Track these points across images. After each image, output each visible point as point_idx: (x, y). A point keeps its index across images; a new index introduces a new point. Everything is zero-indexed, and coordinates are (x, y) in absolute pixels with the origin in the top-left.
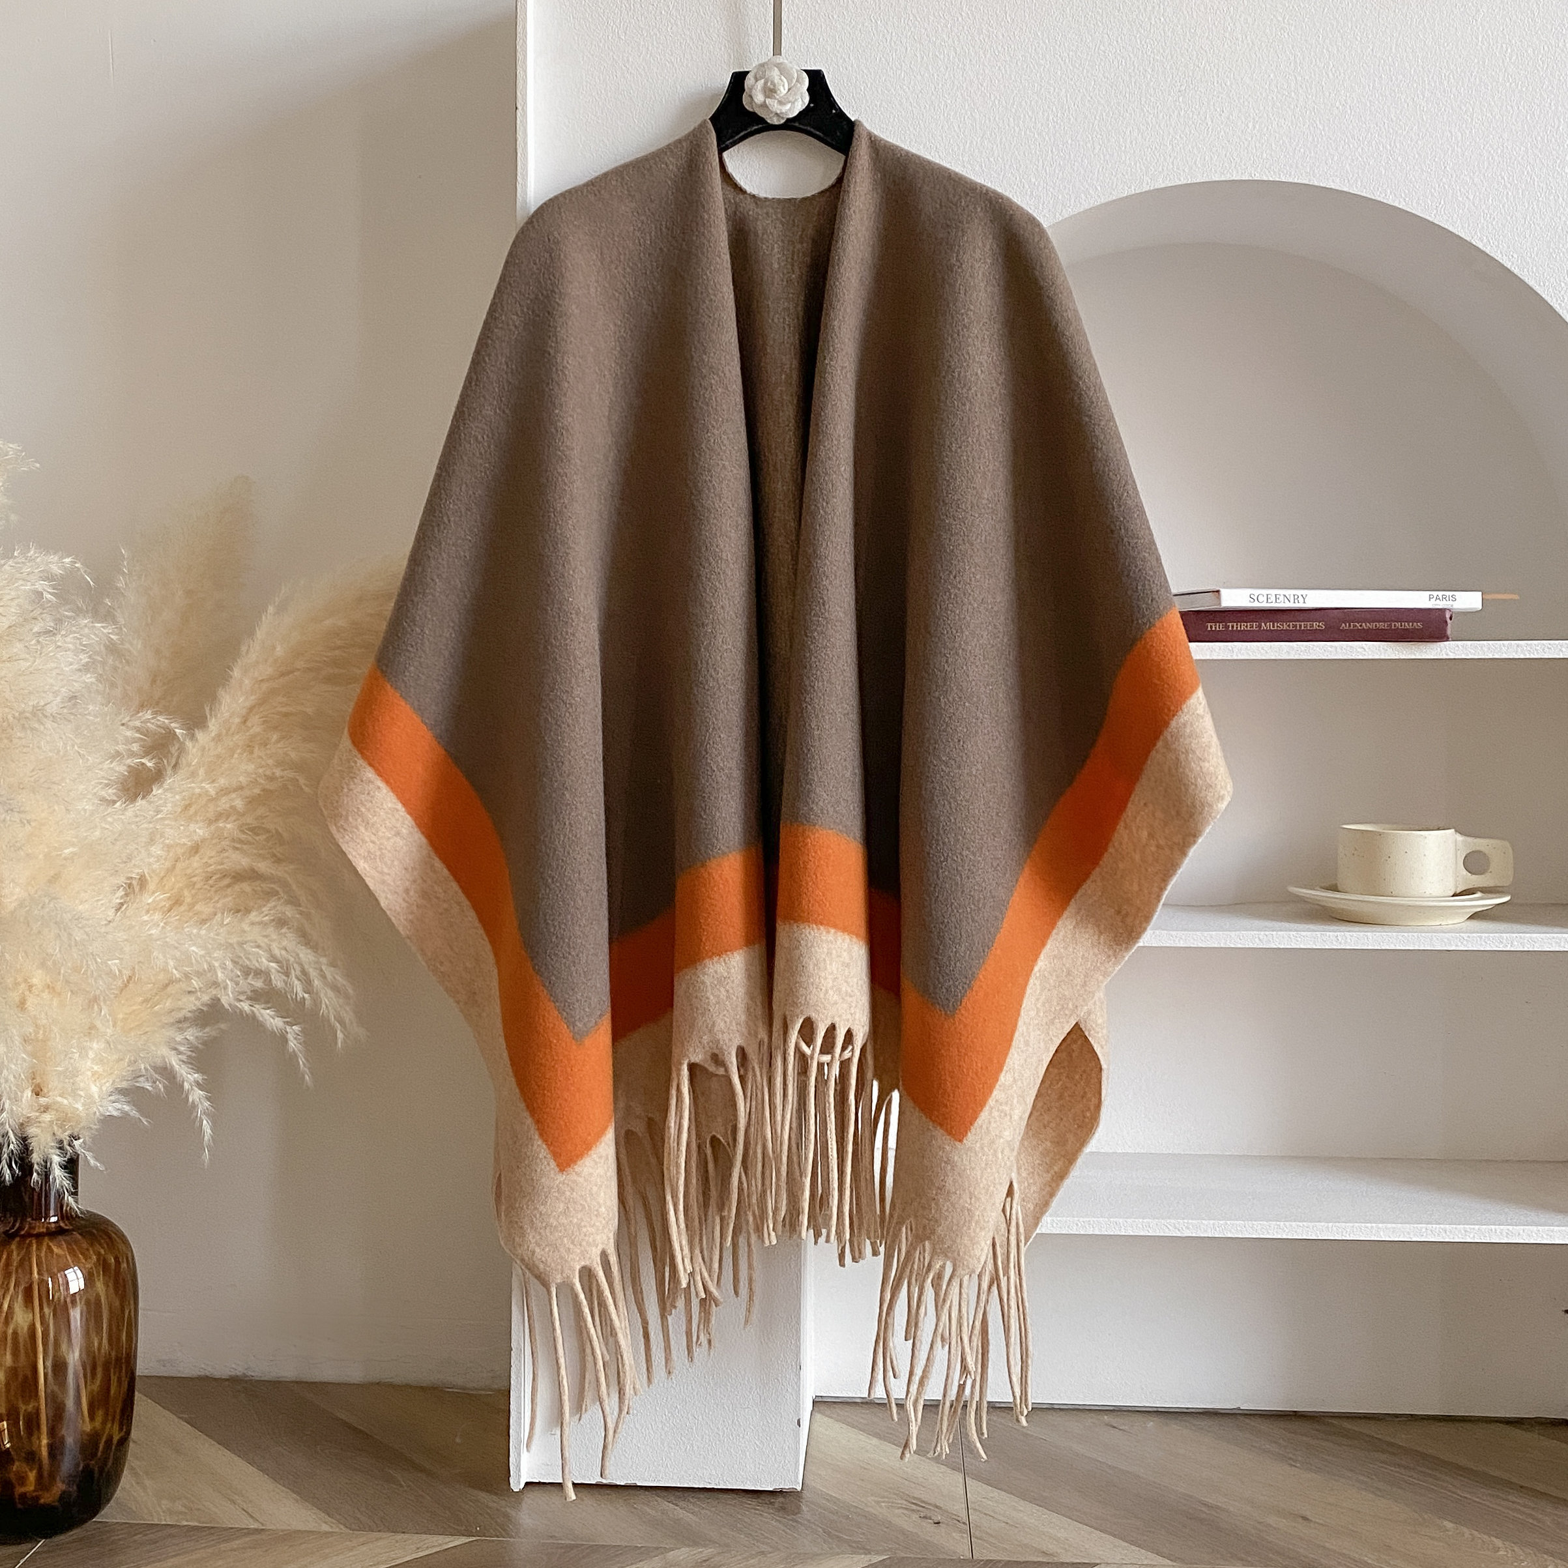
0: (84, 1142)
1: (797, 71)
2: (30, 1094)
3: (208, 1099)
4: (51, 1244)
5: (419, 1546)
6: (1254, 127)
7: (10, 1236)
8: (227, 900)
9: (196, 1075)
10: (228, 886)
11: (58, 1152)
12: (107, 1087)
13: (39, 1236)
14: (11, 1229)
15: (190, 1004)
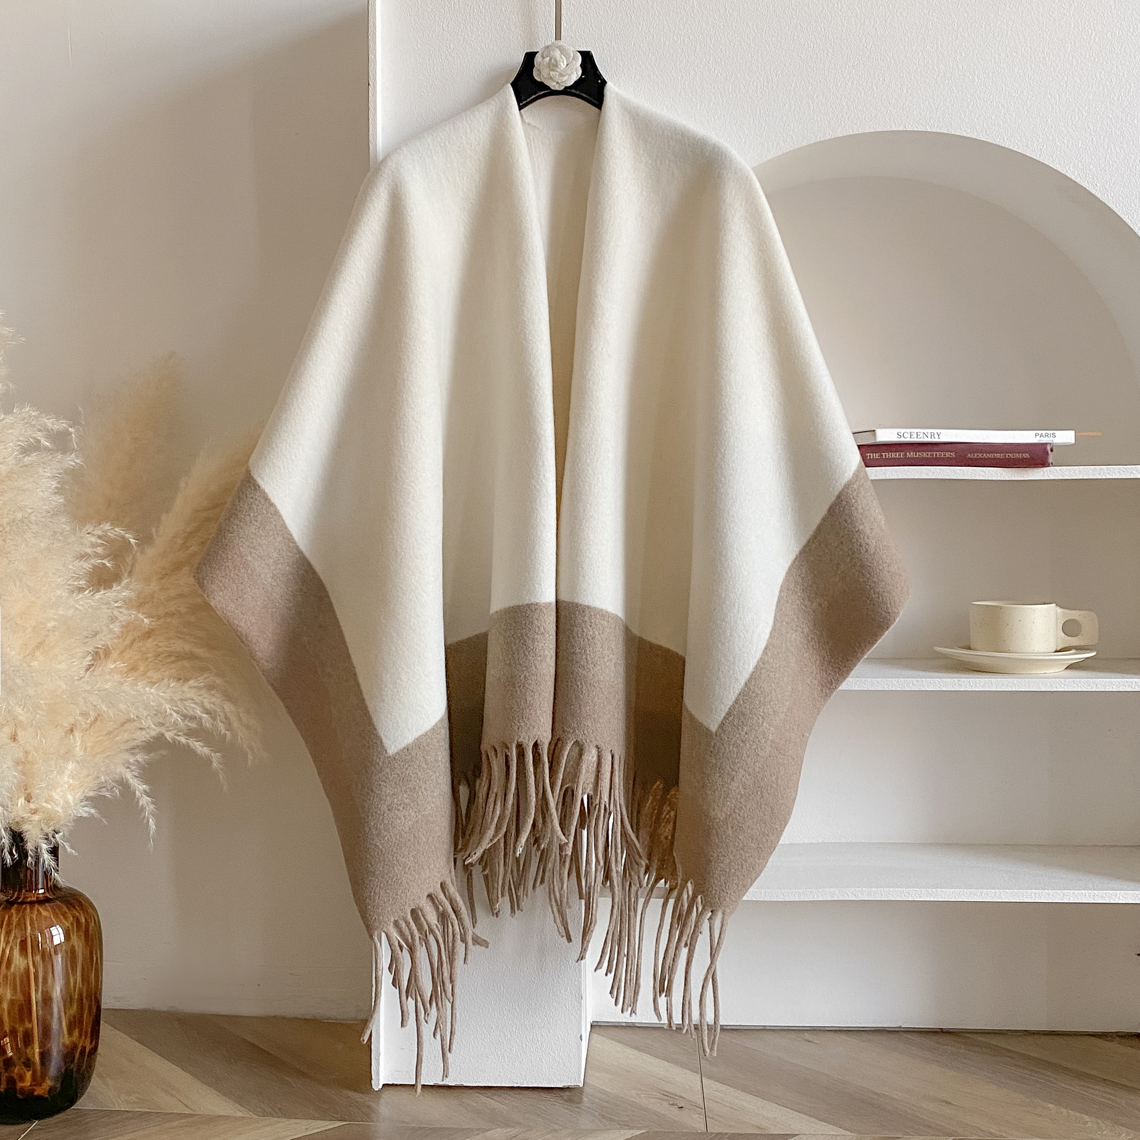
0: (64, 835)
1: (573, 52)
2: (23, 801)
3: (153, 803)
4: (40, 909)
5: (307, 1127)
6: (907, 92)
7: (9, 904)
8: (172, 671)
9: (144, 786)
10: (172, 662)
11: (46, 841)
12: (79, 795)
13: (32, 903)
14: (11, 898)
15: (142, 737)
